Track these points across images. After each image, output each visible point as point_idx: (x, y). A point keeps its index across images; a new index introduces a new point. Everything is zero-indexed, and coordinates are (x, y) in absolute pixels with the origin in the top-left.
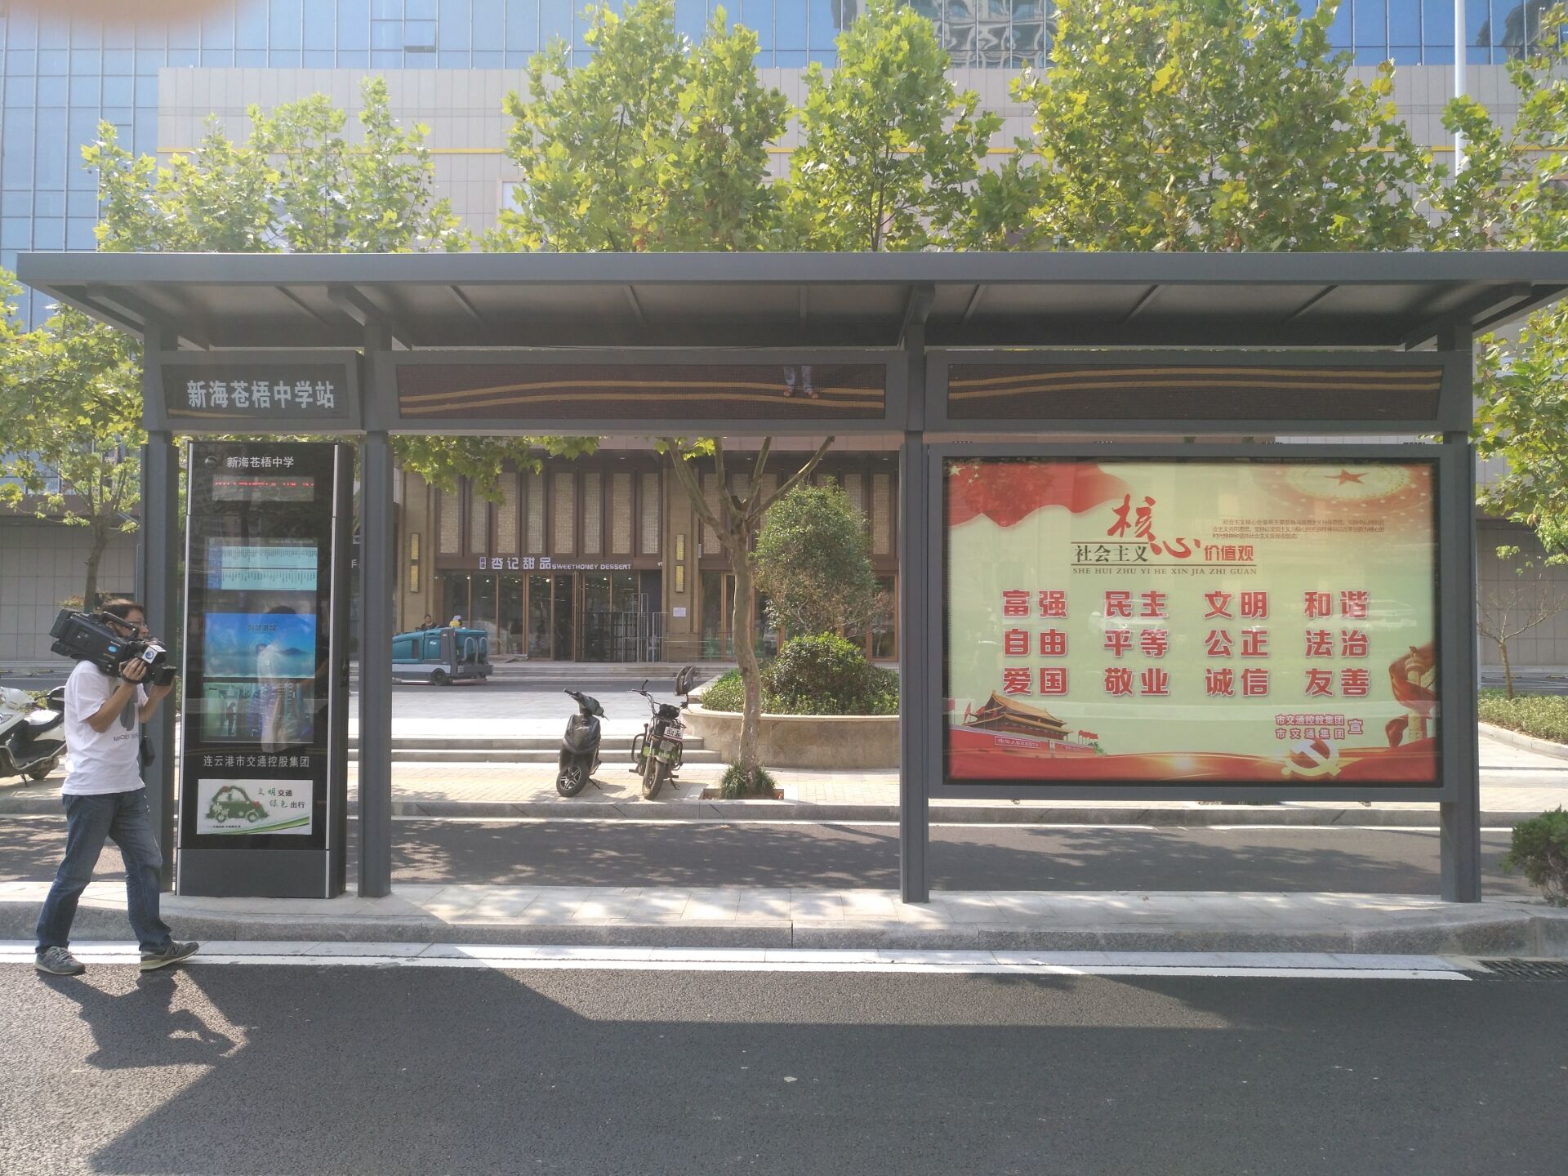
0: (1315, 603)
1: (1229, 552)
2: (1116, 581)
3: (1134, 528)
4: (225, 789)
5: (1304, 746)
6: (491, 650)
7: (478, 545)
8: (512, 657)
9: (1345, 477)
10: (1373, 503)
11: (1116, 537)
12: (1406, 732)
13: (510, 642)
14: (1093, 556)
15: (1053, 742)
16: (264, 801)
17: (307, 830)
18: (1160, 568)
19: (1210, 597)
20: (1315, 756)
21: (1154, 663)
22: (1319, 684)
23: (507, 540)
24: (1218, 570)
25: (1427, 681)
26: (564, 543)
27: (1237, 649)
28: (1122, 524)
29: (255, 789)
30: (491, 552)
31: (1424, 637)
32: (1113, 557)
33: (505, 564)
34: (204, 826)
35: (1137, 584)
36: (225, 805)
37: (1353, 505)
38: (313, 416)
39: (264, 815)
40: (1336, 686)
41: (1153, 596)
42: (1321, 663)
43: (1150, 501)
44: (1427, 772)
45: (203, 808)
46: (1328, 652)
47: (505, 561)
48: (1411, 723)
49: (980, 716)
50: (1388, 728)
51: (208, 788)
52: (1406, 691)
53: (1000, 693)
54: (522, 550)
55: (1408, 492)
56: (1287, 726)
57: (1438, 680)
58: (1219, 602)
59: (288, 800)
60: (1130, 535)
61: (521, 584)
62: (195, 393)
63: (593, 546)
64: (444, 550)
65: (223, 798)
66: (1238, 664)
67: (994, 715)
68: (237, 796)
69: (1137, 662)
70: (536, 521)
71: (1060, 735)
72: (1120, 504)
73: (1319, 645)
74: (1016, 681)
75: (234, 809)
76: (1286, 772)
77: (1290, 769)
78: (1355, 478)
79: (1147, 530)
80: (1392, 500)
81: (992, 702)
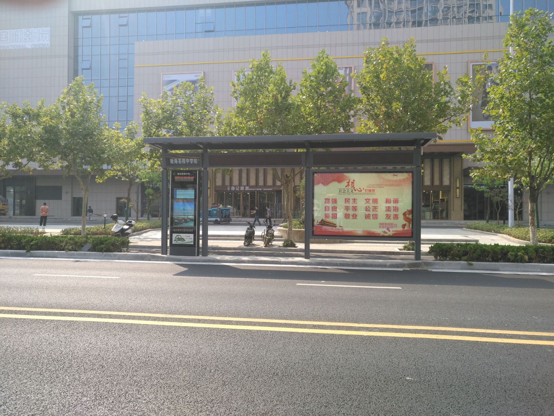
0: (388, 201)
1: (370, 190)
2: (347, 196)
3: (351, 186)
4: (177, 236)
5: (385, 230)
6: (231, 214)
7: (227, 183)
8: (237, 217)
9: (394, 175)
10: (400, 181)
11: (347, 187)
12: (406, 227)
13: (237, 212)
14: (342, 191)
15: (334, 228)
16: (185, 238)
17: (192, 243)
18: (356, 194)
19: (366, 200)
20: (387, 231)
21: (354, 213)
22: (388, 217)
23: (236, 182)
24: (367, 194)
25: (410, 216)
26: (253, 182)
27: (371, 210)
28: (348, 185)
29: (183, 236)
30: (231, 185)
31: (410, 208)
32: (346, 191)
33: (235, 189)
34: (174, 242)
35: (351, 197)
36: (177, 238)
37: (396, 181)
38: (194, 165)
39: (185, 241)
40: (392, 217)
41: (354, 199)
42: (389, 213)
43: (354, 180)
44: (410, 235)
45: (173, 239)
46: (390, 211)
47: (235, 188)
48: (407, 224)
49: (320, 223)
50: (402, 226)
51: (174, 235)
52: (406, 219)
53: (324, 218)
54: (240, 184)
55: (407, 178)
56: (382, 225)
57: (412, 216)
58: (368, 201)
59: (189, 238)
60: (350, 187)
61: (240, 194)
62: (172, 161)
63: (261, 183)
64: (217, 184)
65: (177, 237)
66: (371, 213)
67: (323, 223)
68: (180, 237)
69: (351, 212)
70: (244, 176)
71: (336, 227)
72: (348, 181)
73: (388, 209)
74: (327, 216)
75: (179, 239)
76: (381, 235)
77: (382, 234)
78: (396, 175)
79: (353, 186)
80: (404, 180)
81: (322, 220)
